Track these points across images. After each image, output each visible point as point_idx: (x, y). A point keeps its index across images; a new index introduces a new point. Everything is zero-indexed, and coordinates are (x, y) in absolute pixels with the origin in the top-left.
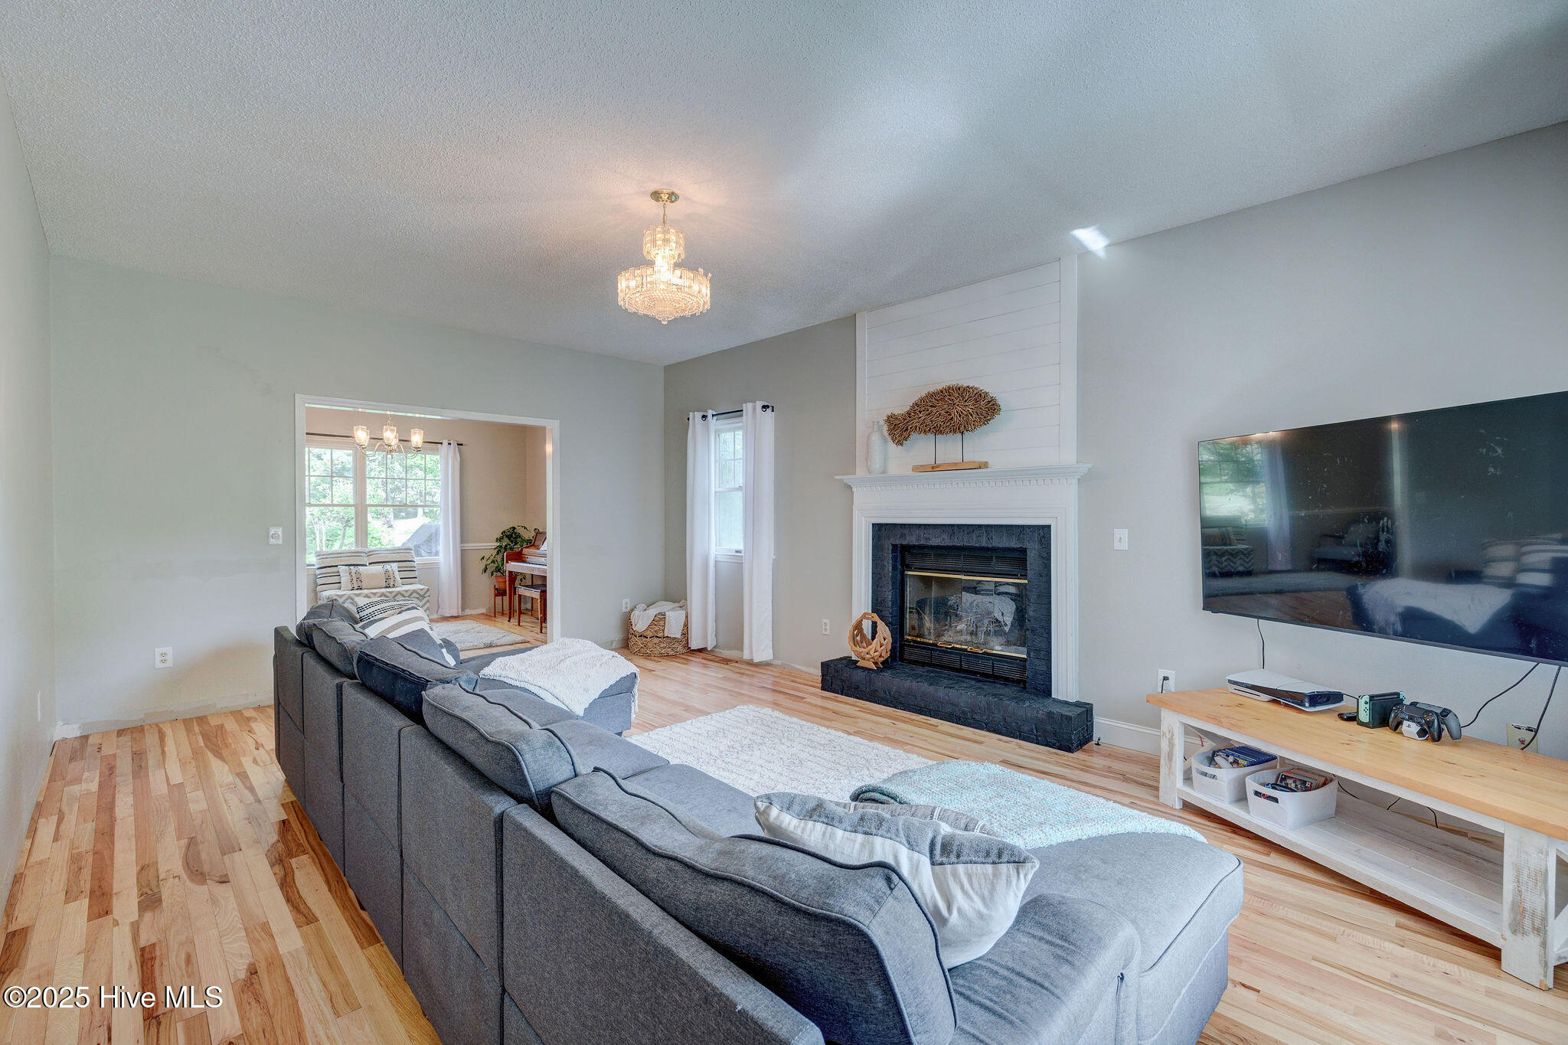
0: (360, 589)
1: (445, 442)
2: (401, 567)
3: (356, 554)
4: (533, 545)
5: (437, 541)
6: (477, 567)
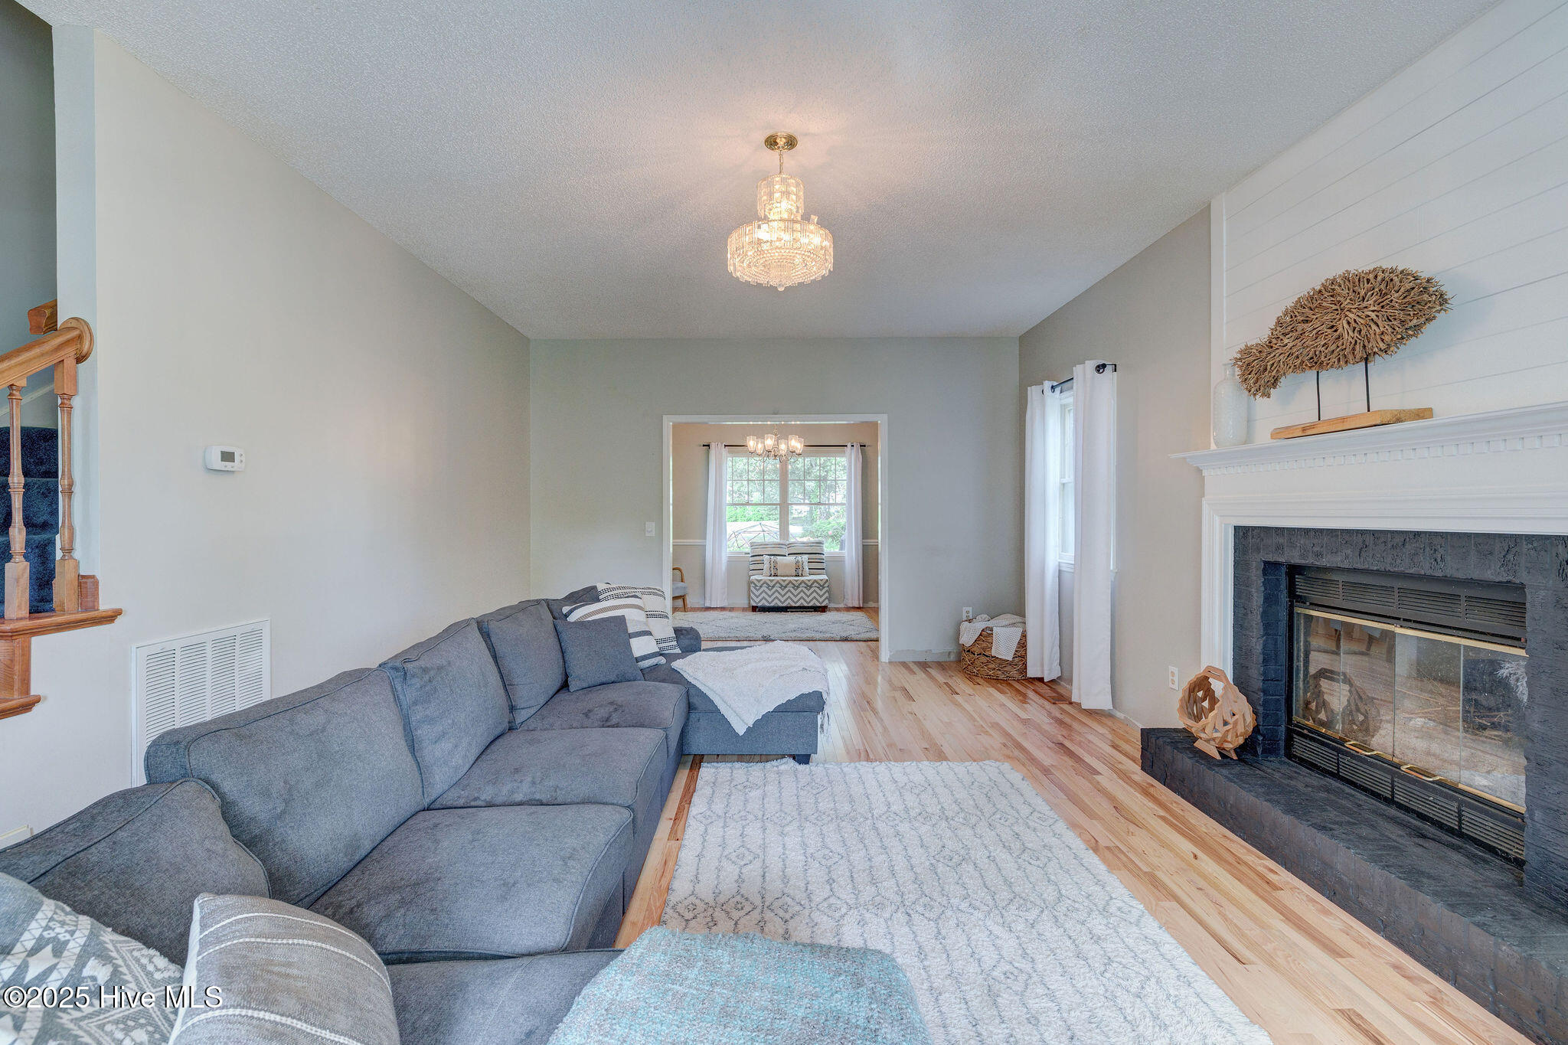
0: (776, 575)
1: (849, 445)
2: (811, 559)
3: (779, 545)
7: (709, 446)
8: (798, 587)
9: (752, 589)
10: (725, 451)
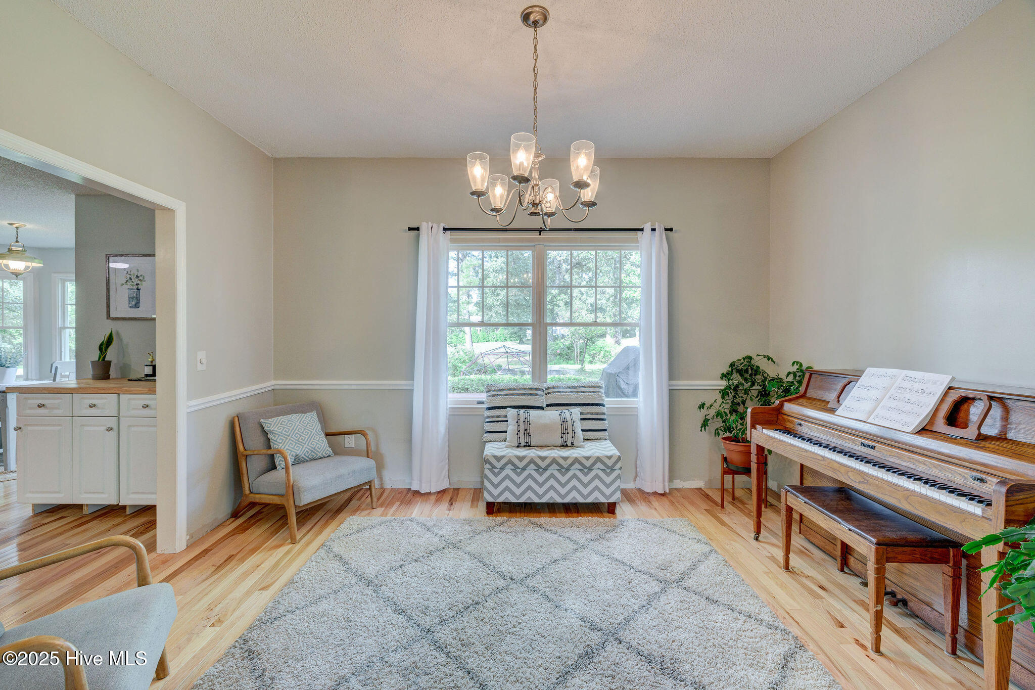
0: (528, 446)
1: (647, 227)
2: (586, 414)
3: (530, 391)
4: (804, 396)
5: (636, 370)
6: (692, 419)
7: (418, 229)
8: (568, 470)
9: (487, 472)
10: (444, 239)
